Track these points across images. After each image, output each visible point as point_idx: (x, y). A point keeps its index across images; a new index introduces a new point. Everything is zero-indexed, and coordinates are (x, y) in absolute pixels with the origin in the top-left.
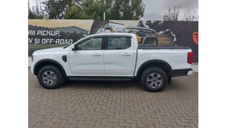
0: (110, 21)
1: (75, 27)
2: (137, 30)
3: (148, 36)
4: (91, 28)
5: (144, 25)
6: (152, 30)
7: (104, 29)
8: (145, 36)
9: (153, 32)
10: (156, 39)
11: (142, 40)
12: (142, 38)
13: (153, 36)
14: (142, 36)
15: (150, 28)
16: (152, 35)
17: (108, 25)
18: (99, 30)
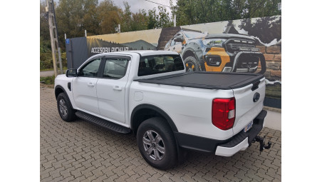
0: (181, 27)
1: (141, 41)
2: (224, 40)
3: (244, 50)
4: (159, 42)
5: (237, 28)
6: (252, 37)
7: (173, 42)
8: (239, 50)
9: (256, 43)
10: (261, 56)
11: (232, 58)
12: (232, 55)
13: (255, 50)
14: (232, 51)
15: (250, 34)
16: (253, 49)
17: (179, 35)
18: (167, 45)
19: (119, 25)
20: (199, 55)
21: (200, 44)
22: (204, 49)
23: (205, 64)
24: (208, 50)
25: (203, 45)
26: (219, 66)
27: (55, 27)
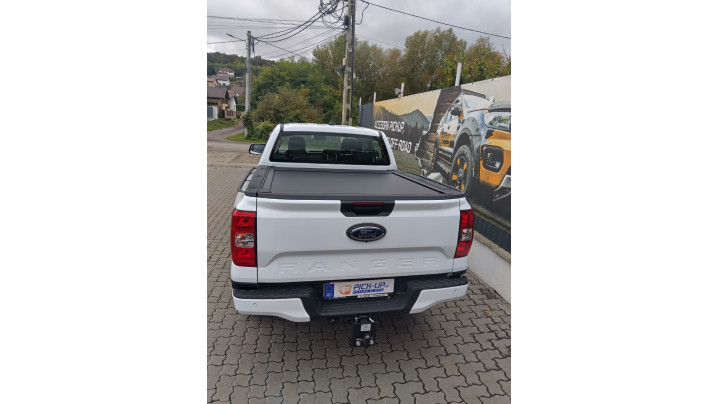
0: (463, 86)
1: (417, 111)
7: (449, 115)
17: (458, 101)
18: (443, 119)
19: (403, 85)
20: (476, 144)
21: (479, 122)
22: (483, 133)
23: (481, 162)
24: (489, 134)
25: (483, 124)
26: (497, 170)
27: (350, 87)
